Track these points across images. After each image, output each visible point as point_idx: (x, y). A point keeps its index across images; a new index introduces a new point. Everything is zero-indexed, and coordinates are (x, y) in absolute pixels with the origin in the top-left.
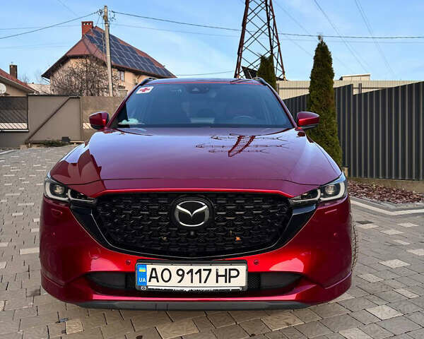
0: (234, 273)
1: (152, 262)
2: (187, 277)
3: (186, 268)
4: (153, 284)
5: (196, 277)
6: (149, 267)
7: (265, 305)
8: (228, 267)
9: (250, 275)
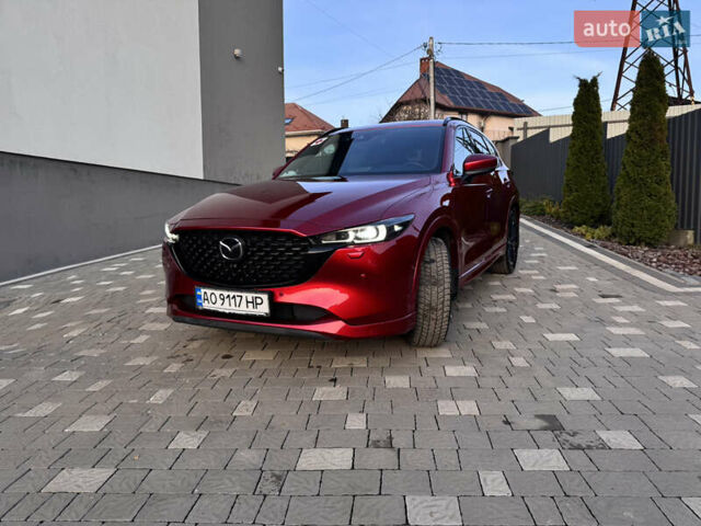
0: (259, 301)
1: (204, 287)
2: (227, 300)
3: (226, 293)
4: (206, 305)
5: (232, 301)
6: (203, 291)
7: (283, 332)
8: (255, 295)
9: (273, 304)
